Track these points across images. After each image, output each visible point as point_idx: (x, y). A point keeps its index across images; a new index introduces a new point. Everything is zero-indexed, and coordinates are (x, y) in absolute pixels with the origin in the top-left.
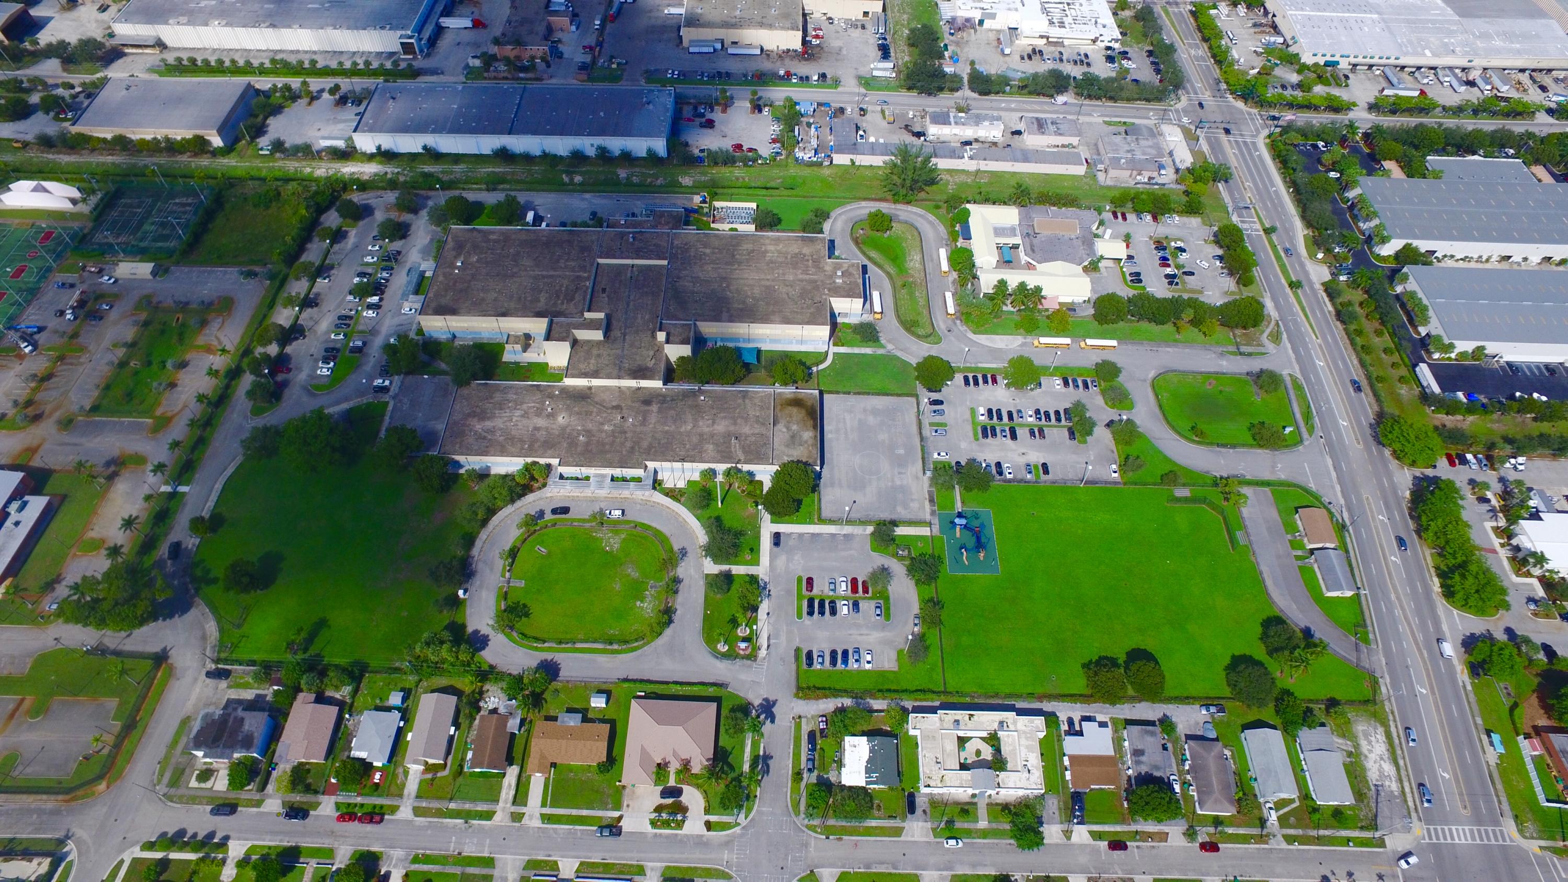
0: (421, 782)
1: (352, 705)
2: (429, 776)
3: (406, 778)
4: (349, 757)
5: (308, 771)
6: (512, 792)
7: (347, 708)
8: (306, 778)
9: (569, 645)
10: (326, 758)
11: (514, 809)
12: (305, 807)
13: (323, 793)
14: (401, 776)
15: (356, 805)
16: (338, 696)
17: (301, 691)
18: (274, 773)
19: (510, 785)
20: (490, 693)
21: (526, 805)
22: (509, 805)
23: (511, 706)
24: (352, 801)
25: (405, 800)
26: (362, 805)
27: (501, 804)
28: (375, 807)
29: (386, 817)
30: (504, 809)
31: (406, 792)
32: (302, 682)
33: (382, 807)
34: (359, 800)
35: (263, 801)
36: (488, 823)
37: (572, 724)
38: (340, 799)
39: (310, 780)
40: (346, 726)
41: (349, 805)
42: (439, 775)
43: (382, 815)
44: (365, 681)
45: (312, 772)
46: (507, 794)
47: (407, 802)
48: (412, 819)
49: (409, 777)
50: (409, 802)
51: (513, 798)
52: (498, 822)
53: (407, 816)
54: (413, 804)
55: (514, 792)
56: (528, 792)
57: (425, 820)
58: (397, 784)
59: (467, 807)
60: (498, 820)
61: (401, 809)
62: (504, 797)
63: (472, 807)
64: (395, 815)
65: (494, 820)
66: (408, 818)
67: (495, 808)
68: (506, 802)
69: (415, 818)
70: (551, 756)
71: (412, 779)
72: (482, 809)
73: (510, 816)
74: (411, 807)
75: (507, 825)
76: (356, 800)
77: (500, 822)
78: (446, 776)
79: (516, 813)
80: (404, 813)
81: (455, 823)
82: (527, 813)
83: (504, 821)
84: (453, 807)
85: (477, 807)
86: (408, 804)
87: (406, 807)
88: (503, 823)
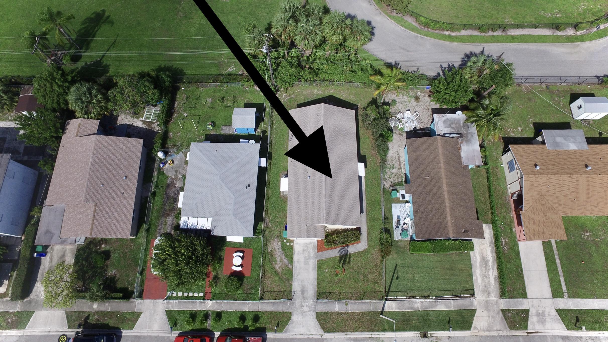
0: (319, 267)
1: (165, 136)
2: (335, 253)
3: (291, 259)
4: (177, 227)
5: (107, 255)
6: (493, 273)
7: (158, 141)
8: (104, 269)
9: (498, 33)
10: (136, 229)
11: (504, 304)
12: (111, 322)
13: (141, 296)
14: (279, 256)
15: (206, 315)
16: (138, 123)
17: (72, 115)
18: (46, 262)
19: (484, 261)
20: (399, 106)
21: (525, 296)
22: (494, 296)
23: (456, 122)
24: (198, 307)
25: (297, 300)
26: (219, 315)
27: (479, 296)
28: (243, 317)
29: (269, 335)
30: (487, 306)
31: (296, 286)
32: (71, 98)
33: (256, 317)
34: (210, 305)
35: (29, 314)
36: (466, 333)
37: (572, 147)
38: (175, 305)
39: (112, 272)
40: (161, 172)
41: (193, 315)
42: (351, 249)
44: (181, 98)
45: (114, 255)
46: (485, 276)
47: (303, 304)
48: (320, 337)
49: (296, 258)
50: (307, 304)
51: (497, 283)
52: (484, 330)
53: (310, 331)
54: (315, 308)
55: (496, 273)
56: (522, 271)
57: (345, 336)
58: (276, 272)
59: (419, 307)
60: (482, 328)
61: (295, 318)
62: (481, 283)
63: (427, 305)
64: (286, 332)
65: (475, 328)
66: (313, 335)
67: (472, 304)
68: (487, 291)
69: (323, 333)
70: (561, 205)
71: (302, 260)
72: (447, 308)
73: (502, 318)
74: (314, 314)
75: (501, 333)
76: (206, 306)
77: (488, 330)
78: (364, 252)
79: (513, 310)
80: (301, 326)
81: (404, 339)
82: (531, 311)
83: (495, 329)
84: (392, 309)
85: (438, 305)
86: (306, 309)
87: (303, 313)
88: (495, 332)
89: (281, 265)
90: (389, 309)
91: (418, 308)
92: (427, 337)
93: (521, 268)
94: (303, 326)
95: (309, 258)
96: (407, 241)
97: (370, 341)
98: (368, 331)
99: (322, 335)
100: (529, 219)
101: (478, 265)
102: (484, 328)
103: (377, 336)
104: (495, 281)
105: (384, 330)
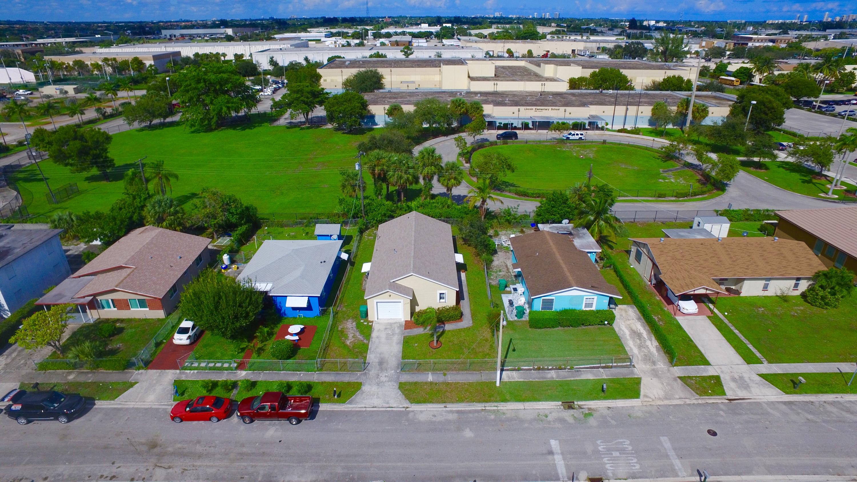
0: (406, 342)
2: (426, 329)
4: (228, 292)
5: (119, 331)
6: (653, 345)
11: (680, 371)
12: (83, 392)
14: (352, 333)
15: (233, 384)
19: (636, 334)
21: (706, 363)
22: (662, 365)
24: (223, 377)
25: (373, 372)
27: (640, 365)
28: (289, 387)
29: (323, 407)
30: (655, 374)
31: (372, 357)
33: (309, 387)
34: (242, 374)
36: (634, 402)
37: (699, 237)
38: (191, 375)
39: (117, 345)
41: (215, 384)
42: (448, 327)
43: (315, 402)
45: (128, 331)
46: (642, 347)
47: (380, 375)
48: (404, 409)
49: (374, 334)
50: (387, 374)
51: (662, 353)
52: (660, 399)
53: (388, 403)
54: (398, 378)
55: (655, 343)
56: (692, 341)
57: (444, 409)
58: (346, 345)
59: (554, 376)
60: (656, 396)
61: (366, 388)
62: (639, 353)
63: (566, 374)
64: (350, 403)
65: (646, 396)
66: (392, 407)
67: (632, 373)
68: (650, 360)
69: (409, 405)
70: (704, 268)
71: (383, 335)
72: (596, 377)
73: (682, 385)
74: (395, 384)
75: (688, 401)
76: (236, 376)
77: (666, 398)
78: (468, 329)
79: (696, 377)
80: (375, 397)
81: (537, 411)
82: (722, 376)
83: (677, 397)
84: (514, 379)
85: (582, 374)
86: (383, 379)
87: (379, 384)
88: (678, 401)
89: (354, 341)
90: (509, 378)
91: (553, 378)
92: (573, 409)
93: (689, 338)
94: (378, 397)
95: (393, 334)
96: (526, 321)
97: (483, 413)
98: (479, 401)
99: (407, 408)
100: (671, 278)
101: (628, 337)
102: (661, 397)
103: (495, 408)
104: (658, 350)
105: (505, 401)
